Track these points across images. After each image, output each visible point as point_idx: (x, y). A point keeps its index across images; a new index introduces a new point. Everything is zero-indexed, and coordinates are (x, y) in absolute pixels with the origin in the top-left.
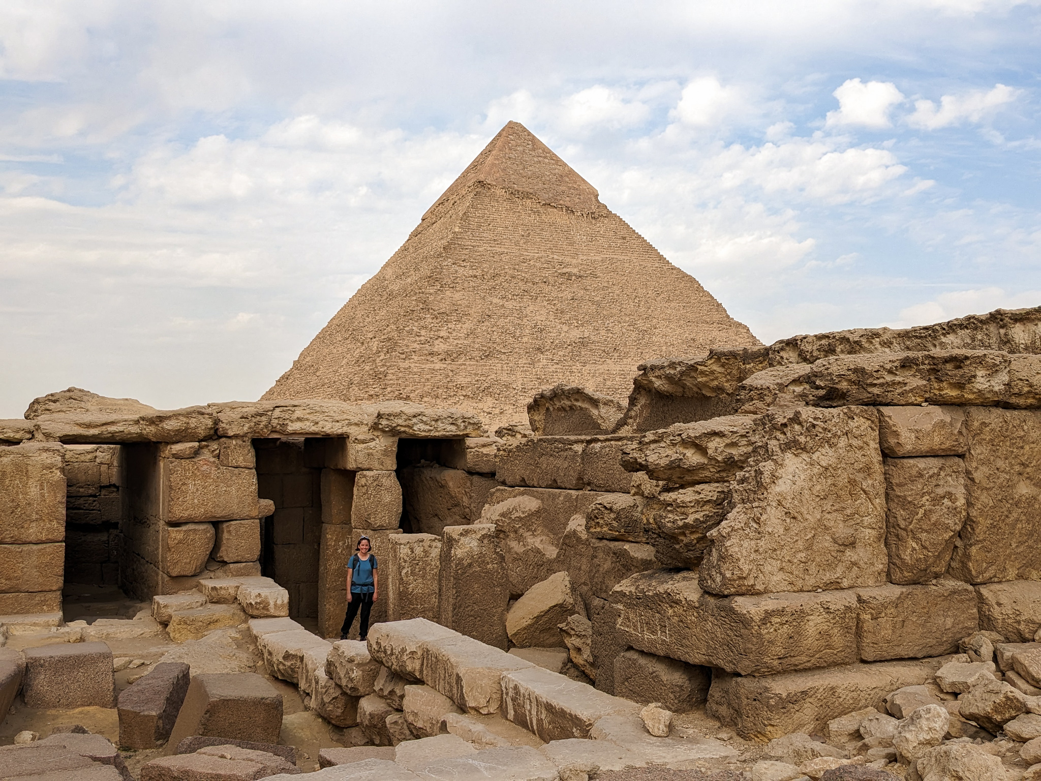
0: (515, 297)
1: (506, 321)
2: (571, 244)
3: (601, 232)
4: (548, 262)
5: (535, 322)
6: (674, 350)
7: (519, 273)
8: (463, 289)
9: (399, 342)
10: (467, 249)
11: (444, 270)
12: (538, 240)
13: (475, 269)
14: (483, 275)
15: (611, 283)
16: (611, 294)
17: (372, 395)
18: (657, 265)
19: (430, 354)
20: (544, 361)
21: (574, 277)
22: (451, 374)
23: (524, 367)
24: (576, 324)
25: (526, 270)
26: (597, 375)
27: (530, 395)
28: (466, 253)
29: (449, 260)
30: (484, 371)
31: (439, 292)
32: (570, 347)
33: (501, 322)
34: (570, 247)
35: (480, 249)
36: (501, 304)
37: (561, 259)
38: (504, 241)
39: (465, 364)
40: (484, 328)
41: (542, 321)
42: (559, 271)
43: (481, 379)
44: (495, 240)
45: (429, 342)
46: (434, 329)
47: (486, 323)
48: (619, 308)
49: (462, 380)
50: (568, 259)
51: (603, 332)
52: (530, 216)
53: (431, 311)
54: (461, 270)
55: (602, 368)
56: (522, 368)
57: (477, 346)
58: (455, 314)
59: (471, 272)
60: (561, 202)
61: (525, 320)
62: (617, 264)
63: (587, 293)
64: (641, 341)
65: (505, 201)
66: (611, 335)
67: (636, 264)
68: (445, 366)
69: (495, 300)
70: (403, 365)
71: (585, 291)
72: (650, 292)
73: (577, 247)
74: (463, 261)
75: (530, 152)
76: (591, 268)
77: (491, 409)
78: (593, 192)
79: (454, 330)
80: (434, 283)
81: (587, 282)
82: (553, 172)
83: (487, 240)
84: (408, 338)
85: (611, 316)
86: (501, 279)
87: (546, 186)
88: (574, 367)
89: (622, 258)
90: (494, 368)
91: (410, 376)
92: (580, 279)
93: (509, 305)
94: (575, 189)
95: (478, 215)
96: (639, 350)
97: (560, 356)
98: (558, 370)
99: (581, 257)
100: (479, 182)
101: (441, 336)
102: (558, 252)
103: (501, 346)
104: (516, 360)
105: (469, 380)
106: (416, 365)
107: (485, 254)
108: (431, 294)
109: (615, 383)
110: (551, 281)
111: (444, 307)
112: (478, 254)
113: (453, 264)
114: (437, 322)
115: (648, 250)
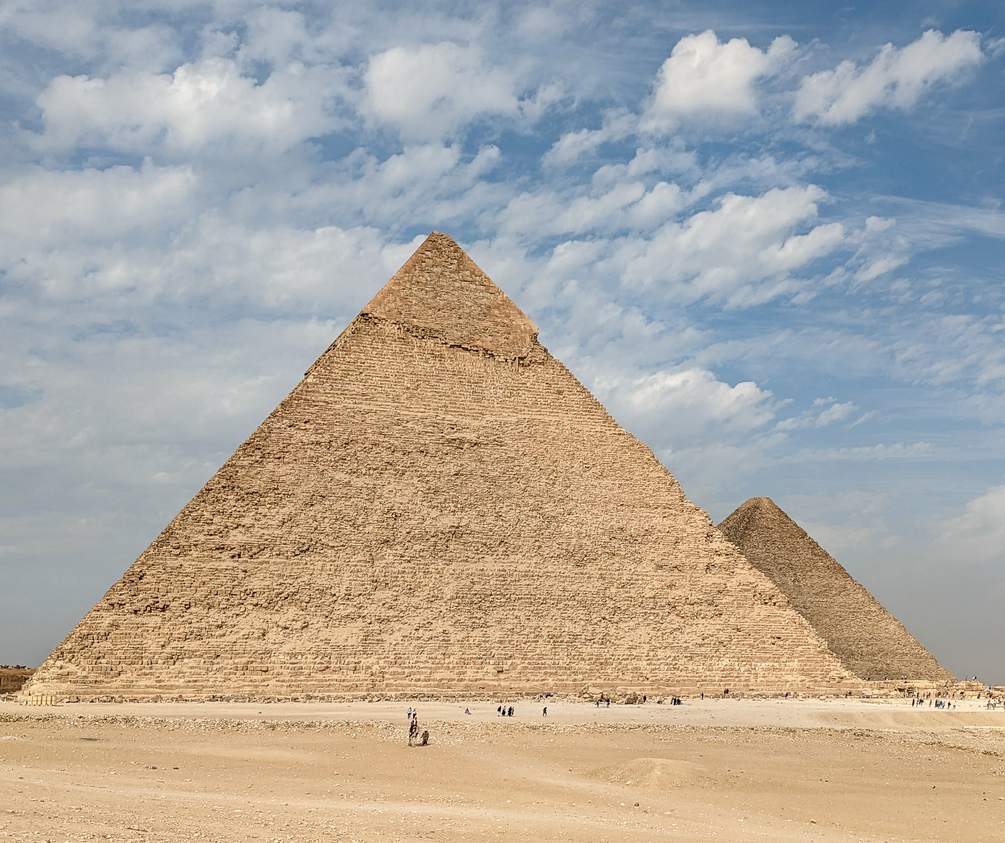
0: (371, 472)
1: (347, 503)
2: (478, 401)
3: (528, 385)
4: (435, 425)
5: (391, 505)
6: (588, 543)
7: (386, 439)
8: (295, 460)
9: (177, 532)
10: (316, 406)
11: (273, 435)
12: (430, 394)
13: (321, 434)
14: (331, 441)
15: (520, 453)
16: (517, 468)
17: (112, 605)
18: (598, 429)
19: (217, 549)
20: (391, 557)
21: (466, 445)
22: (242, 575)
23: (356, 566)
24: (453, 508)
25: (398, 435)
26: (464, 576)
27: (355, 603)
28: (314, 411)
29: (285, 421)
30: (295, 571)
31: (256, 465)
32: (433, 539)
33: (337, 507)
34: (475, 404)
35: (337, 406)
36: (345, 481)
37: (455, 420)
38: (378, 395)
39: (268, 562)
40: (312, 513)
41: (401, 504)
42: (447, 437)
43: (286, 582)
44: (363, 395)
45: (221, 532)
46: (235, 514)
47: (317, 507)
48: (523, 486)
49: (255, 583)
50: (467, 421)
51: (490, 519)
52: (427, 362)
53: (236, 490)
54: (299, 435)
55: (473, 567)
56: (353, 568)
57: (292, 537)
58: (273, 495)
59: (313, 438)
60: (478, 343)
61: (376, 502)
62: (537, 427)
63: (482, 466)
64: (543, 531)
65: (395, 341)
66: (501, 523)
67: (566, 428)
68: (236, 564)
69: (339, 476)
70: (171, 563)
71: (478, 464)
72: (576, 465)
73: (485, 405)
74: (306, 422)
75: (452, 275)
76: (497, 433)
77: (289, 623)
78: (531, 330)
79: (265, 516)
80: (253, 452)
81: (484, 452)
82: (479, 302)
83: (352, 395)
84: (192, 527)
85: (508, 498)
86: (358, 447)
87: (461, 321)
88: (433, 566)
89: (547, 419)
90: (312, 567)
91: (180, 578)
92: (476, 447)
93: (359, 482)
94: (504, 325)
95: (349, 359)
96: (537, 544)
97: (415, 551)
98: (407, 571)
99: (488, 417)
100: (363, 315)
101: (242, 524)
102: (454, 411)
103: (331, 538)
104: (349, 556)
105: (267, 583)
106: (193, 563)
107: (341, 414)
108: (243, 467)
109: (487, 587)
110: (432, 449)
111: (258, 484)
112: (332, 413)
113: (290, 427)
114: (242, 504)
115: (591, 408)
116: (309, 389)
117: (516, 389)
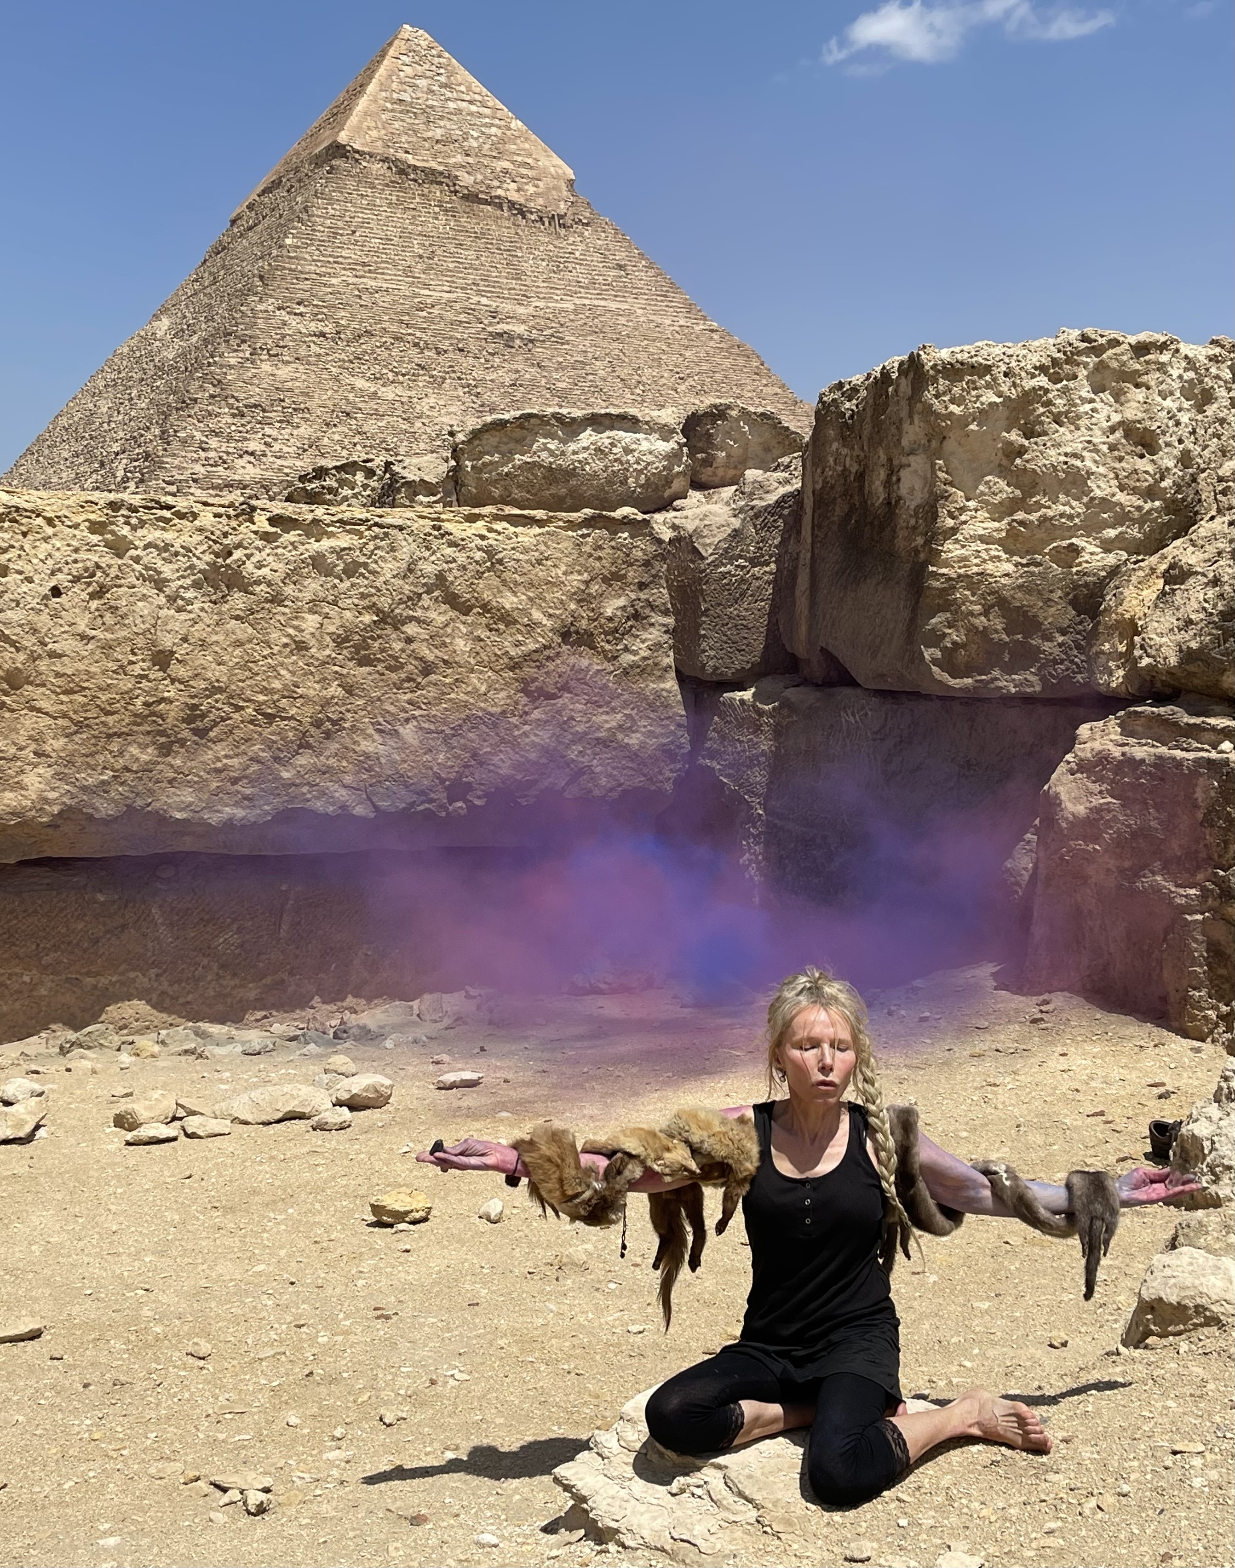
0: (401, 378)
1: (380, 424)
2: (517, 276)
4: (466, 311)
5: (438, 427)
7: (410, 331)
10: (307, 279)
12: (451, 265)
13: (322, 321)
14: (338, 332)
15: (590, 355)
16: (591, 377)
18: (684, 322)
19: (226, 486)
21: (518, 342)
25: (425, 326)
28: (305, 287)
29: (271, 300)
31: (248, 365)
34: (515, 282)
35: (334, 281)
36: (372, 390)
37: (494, 305)
38: (383, 265)
40: (337, 437)
41: (452, 426)
42: (490, 329)
44: (364, 264)
45: (225, 462)
46: (237, 436)
47: (341, 428)
50: (507, 307)
52: (437, 219)
53: (231, 401)
54: (293, 321)
58: (280, 409)
59: (313, 327)
60: (500, 192)
61: (418, 424)
62: (604, 318)
63: (544, 373)
65: (387, 185)
67: (641, 320)
69: (360, 383)
71: (539, 370)
72: (667, 375)
73: (527, 283)
74: (298, 303)
75: (442, 90)
76: (553, 325)
78: (564, 174)
79: (276, 440)
80: (239, 345)
81: (543, 352)
82: (486, 131)
83: (350, 264)
84: (183, 454)
86: (375, 341)
87: (470, 159)
89: (613, 306)
92: (530, 345)
93: (388, 393)
94: (527, 166)
95: (333, 212)
99: (535, 302)
101: (250, 450)
102: (489, 292)
107: (342, 292)
108: (231, 367)
110: (473, 345)
111: (256, 394)
112: (330, 290)
113: (279, 309)
114: (243, 422)
115: (667, 291)
116: (292, 255)
117: (562, 260)
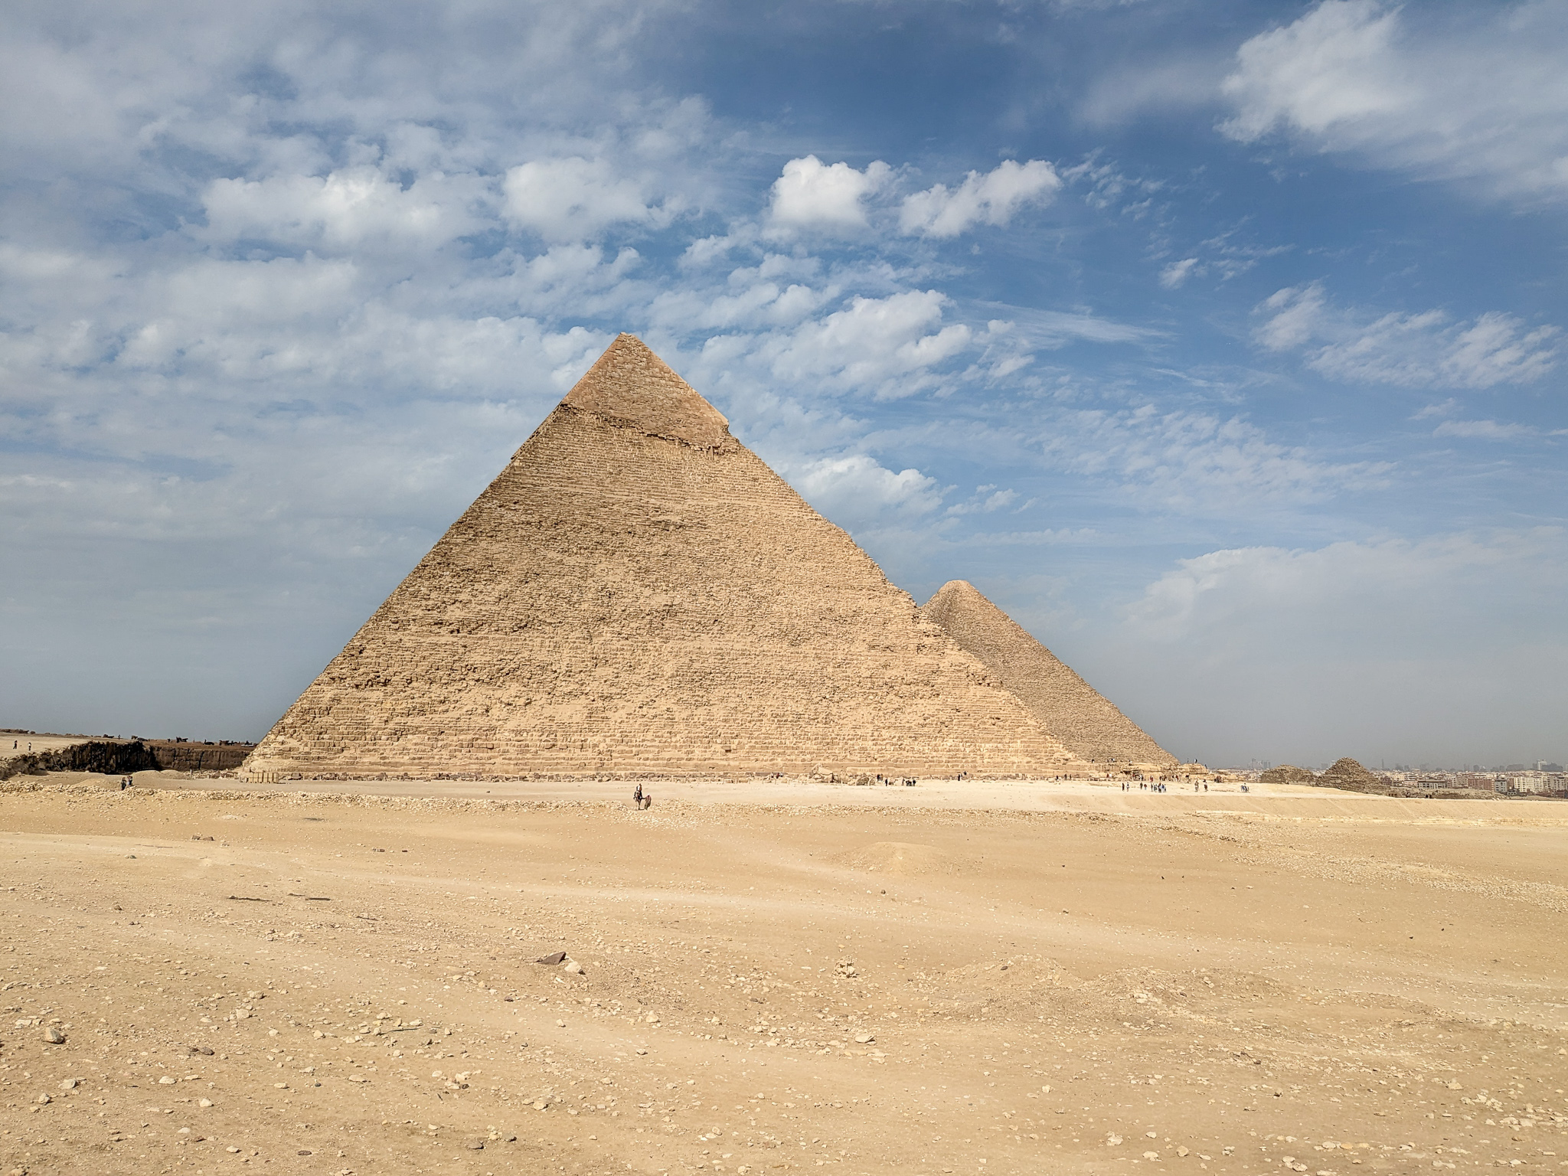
0: (582, 551)
1: (561, 581)
2: (679, 486)
3: (725, 472)
4: (639, 508)
5: (604, 583)
6: (800, 623)
7: (594, 520)
8: (507, 539)
9: (395, 606)
10: (524, 488)
11: (484, 514)
12: (632, 479)
13: (530, 514)
14: (541, 521)
15: (724, 535)
16: (723, 550)
17: (333, 679)
18: (796, 514)
19: (436, 624)
20: (608, 635)
21: (672, 528)
22: (461, 650)
23: (575, 642)
24: (665, 588)
25: (605, 517)
26: (682, 654)
27: (577, 680)
28: (522, 493)
29: (495, 501)
30: (514, 646)
31: (470, 543)
32: (648, 617)
33: (552, 584)
34: (676, 489)
35: (544, 489)
36: (558, 559)
37: (659, 503)
38: (583, 479)
39: (487, 638)
40: (527, 590)
41: (614, 582)
42: (653, 519)
43: (506, 658)
44: (569, 478)
45: (438, 608)
46: (451, 590)
47: (532, 584)
48: (731, 568)
49: (476, 658)
50: (670, 504)
51: (702, 599)
52: (627, 450)
53: (452, 566)
54: (509, 515)
55: (690, 645)
56: (572, 644)
57: (509, 613)
58: (488, 572)
59: (523, 518)
60: (673, 433)
61: (590, 581)
62: (738, 512)
63: (689, 547)
64: (754, 611)
65: (595, 429)
66: (713, 602)
67: (765, 513)
68: (455, 639)
69: (551, 554)
70: (391, 637)
71: (685, 545)
72: (778, 548)
73: (686, 490)
74: (515, 503)
75: (642, 371)
76: (700, 516)
77: (512, 699)
78: (722, 422)
79: (481, 592)
80: (466, 530)
81: (690, 534)
82: (670, 396)
83: (558, 478)
84: (410, 603)
85: (717, 578)
86: (567, 527)
87: (655, 413)
88: (651, 643)
89: (746, 504)
90: (530, 643)
91: (400, 652)
92: (681, 529)
93: (571, 561)
94: (696, 417)
95: (552, 446)
96: (750, 623)
97: (632, 628)
98: (625, 648)
99: (689, 502)
100: (562, 405)
101: (459, 599)
102: (657, 495)
103: (547, 614)
104: (567, 633)
105: (488, 659)
106: (412, 638)
107: (549, 495)
108: (457, 545)
109: (706, 665)
110: (639, 530)
111: (473, 561)
112: (540, 495)
113: (500, 507)
114: (458, 581)
115: (787, 495)
116: (516, 472)
117: (713, 475)
